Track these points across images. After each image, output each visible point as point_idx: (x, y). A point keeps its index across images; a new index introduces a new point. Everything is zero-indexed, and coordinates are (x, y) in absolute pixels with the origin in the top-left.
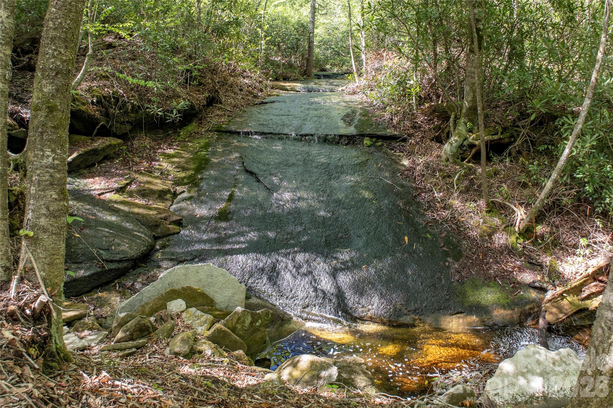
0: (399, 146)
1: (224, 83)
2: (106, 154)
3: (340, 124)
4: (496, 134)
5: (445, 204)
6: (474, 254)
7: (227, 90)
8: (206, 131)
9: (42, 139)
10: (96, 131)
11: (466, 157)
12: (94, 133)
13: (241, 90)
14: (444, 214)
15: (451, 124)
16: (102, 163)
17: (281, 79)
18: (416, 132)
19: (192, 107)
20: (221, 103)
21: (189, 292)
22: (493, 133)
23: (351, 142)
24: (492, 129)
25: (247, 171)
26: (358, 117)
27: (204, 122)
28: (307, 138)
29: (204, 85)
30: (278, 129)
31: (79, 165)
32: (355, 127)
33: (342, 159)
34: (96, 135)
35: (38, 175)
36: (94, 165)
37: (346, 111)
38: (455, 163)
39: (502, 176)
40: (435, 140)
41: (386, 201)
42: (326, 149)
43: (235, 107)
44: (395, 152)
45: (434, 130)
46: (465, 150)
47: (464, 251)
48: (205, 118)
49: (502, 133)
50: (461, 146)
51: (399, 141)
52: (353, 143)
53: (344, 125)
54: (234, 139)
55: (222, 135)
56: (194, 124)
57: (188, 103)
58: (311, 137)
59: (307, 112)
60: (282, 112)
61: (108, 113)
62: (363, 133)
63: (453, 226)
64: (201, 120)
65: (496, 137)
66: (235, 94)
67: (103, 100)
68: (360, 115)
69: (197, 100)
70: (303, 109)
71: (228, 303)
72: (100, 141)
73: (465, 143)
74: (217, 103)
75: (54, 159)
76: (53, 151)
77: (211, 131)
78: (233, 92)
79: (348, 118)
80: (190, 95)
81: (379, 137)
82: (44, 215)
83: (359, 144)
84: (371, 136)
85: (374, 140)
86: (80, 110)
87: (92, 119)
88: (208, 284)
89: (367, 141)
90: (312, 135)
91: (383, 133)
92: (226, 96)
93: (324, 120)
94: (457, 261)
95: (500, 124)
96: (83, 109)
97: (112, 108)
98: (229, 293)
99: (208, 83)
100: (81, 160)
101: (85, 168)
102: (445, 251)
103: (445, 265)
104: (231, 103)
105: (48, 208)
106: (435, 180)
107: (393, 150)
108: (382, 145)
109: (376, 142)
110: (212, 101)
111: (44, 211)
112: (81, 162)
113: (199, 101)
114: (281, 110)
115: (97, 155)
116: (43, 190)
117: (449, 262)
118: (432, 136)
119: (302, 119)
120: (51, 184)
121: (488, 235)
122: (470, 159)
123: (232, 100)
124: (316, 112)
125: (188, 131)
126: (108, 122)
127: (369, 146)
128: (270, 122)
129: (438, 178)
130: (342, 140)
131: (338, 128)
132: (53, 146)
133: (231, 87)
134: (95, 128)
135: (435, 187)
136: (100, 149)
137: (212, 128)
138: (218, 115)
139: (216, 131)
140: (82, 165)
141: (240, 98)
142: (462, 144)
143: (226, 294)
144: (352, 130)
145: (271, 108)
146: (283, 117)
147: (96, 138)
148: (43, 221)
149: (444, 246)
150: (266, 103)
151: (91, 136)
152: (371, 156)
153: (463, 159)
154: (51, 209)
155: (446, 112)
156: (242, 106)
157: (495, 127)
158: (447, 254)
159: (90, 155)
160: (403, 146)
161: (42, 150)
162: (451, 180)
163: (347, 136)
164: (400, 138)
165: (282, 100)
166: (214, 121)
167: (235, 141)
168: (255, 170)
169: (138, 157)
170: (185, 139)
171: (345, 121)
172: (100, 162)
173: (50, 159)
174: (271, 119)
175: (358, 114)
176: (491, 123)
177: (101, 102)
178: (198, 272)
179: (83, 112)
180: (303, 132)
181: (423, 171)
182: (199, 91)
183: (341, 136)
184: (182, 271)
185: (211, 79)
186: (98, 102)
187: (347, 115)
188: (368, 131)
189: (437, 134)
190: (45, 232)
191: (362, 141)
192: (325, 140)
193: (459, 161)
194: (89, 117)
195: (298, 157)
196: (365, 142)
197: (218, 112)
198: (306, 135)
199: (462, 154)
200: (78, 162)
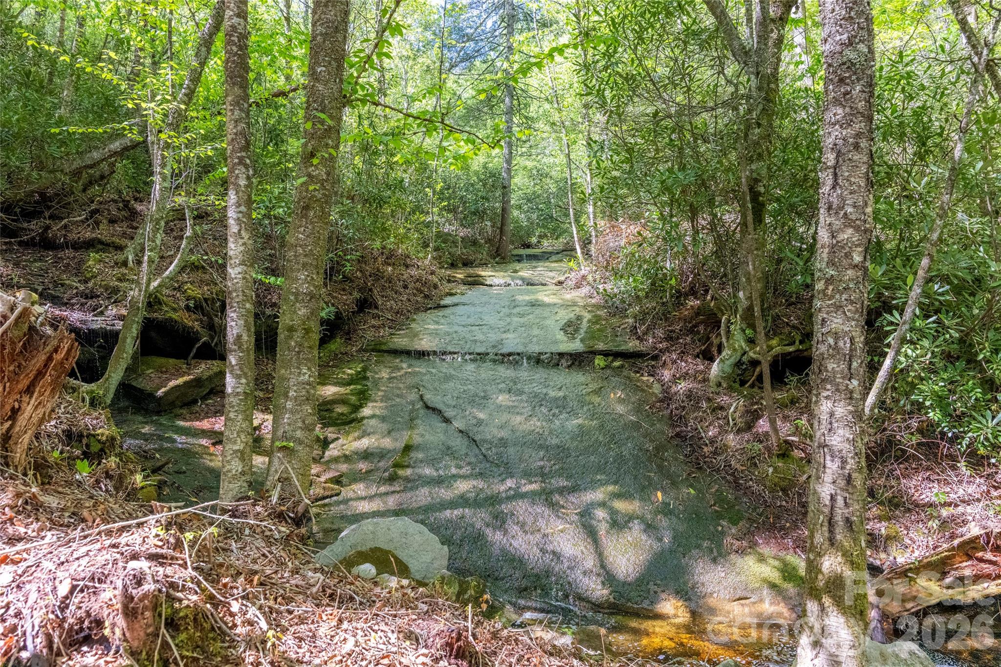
0: (647, 366)
1: (378, 276)
2: (213, 386)
3: (559, 337)
4: (792, 343)
5: (717, 448)
6: (761, 515)
7: (383, 288)
8: (359, 351)
9: (299, 358)
10: (195, 350)
11: (747, 379)
12: (192, 355)
13: (406, 287)
14: (714, 461)
15: (722, 333)
16: (206, 400)
17: (460, 265)
18: (673, 346)
19: (338, 315)
20: (376, 308)
21: (378, 554)
22: (787, 342)
23: (577, 363)
24: (784, 337)
25: (427, 407)
26: (585, 325)
27: (354, 337)
28: (511, 358)
29: (352, 281)
30: (468, 346)
31: (173, 402)
32: (582, 340)
33: (564, 387)
34: (194, 358)
35: (295, 391)
36: (195, 402)
37: (567, 317)
38: (730, 388)
39: (803, 405)
40: (701, 356)
41: (629, 445)
42: (540, 374)
43: (398, 313)
44: (642, 375)
45: (699, 341)
46: (745, 370)
47: (746, 512)
48: (355, 331)
49: (801, 342)
50: (739, 364)
51: (647, 360)
52: (580, 365)
53: (566, 339)
54: (401, 361)
55: (383, 356)
56: (338, 340)
57: (332, 309)
58: (517, 357)
59: (508, 320)
60: (471, 321)
61: (213, 325)
62: (593, 349)
63: (728, 477)
64: (348, 333)
65: (791, 349)
66: (396, 293)
67: (204, 304)
68: (589, 321)
69: (345, 304)
70: (502, 314)
71: (424, 573)
72: (203, 366)
73: (745, 359)
74: (370, 308)
75: (310, 376)
76: (309, 369)
77: (366, 351)
78: (392, 290)
79: (571, 328)
80: (333, 297)
81: (617, 355)
82: (301, 428)
83: (589, 365)
84: (605, 354)
85: (610, 358)
86: (171, 319)
87: (189, 333)
88: (401, 545)
89: (599, 361)
90: (518, 354)
91: (623, 348)
92: (383, 296)
93: (536, 332)
94: (736, 525)
95: (799, 329)
96: (176, 318)
97: (217, 316)
98: (427, 558)
99: (357, 278)
100: (178, 394)
101: (181, 407)
102: (716, 511)
103: (717, 531)
104: (391, 308)
105: (304, 422)
106: (701, 414)
107: (638, 372)
108: (622, 366)
109: (612, 362)
110: (365, 305)
111: (300, 424)
112: (177, 398)
113: (348, 305)
114: (469, 317)
115: (201, 387)
116: (300, 405)
117: (723, 527)
118: (698, 350)
119: (503, 329)
120: (307, 399)
121: (782, 490)
122: (753, 382)
123: (392, 302)
124: (522, 320)
125: (330, 351)
126: (212, 338)
127: (603, 369)
128: (454, 335)
129: (705, 412)
130: (563, 361)
131: (556, 342)
132: (309, 365)
133: (390, 282)
134: (193, 347)
135: (702, 423)
136: (205, 377)
137: (368, 345)
138: (373, 326)
139: (373, 350)
140: (178, 403)
141: (404, 299)
142: (740, 360)
143: (424, 560)
144: (576, 346)
145: (453, 314)
146: (473, 328)
147: (193, 362)
148: (299, 434)
149: (714, 505)
150: (445, 306)
151: (186, 358)
152: (605, 383)
153: (743, 383)
154: (307, 422)
155: (715, 314)
156: (409, 311)
157: (790, 333)
158: (719, 516)
159: (190, 387)
160: (653, 366)
161: (298, 368)
162: (724, 414)
163: (571, 355)
164: (649, 354)
165: (468, 302)
166: (370, 335)
167: (404, 365)
168: (440, 406)
169: (261, 390)
170: (328, 363)
171: (566, 332)
172: (204, 398)
173: (307, 376)
174: (456, 332)
175: (585, 320)
176: (783, 327)
177: (202, 307)
178: (389, 529)
179: (176, 321)
180: (505, 350)
181: (683, 402)
182: (344, 290)
183: (561, 355)
184: (370, 528)
185: (361, 271)
186: (196, 307)
187: (569, 324)
188: (601, 346)
189: (703, 348)
190: (300, 444)
191: (592, 361)
192: (537, 360)
193: (737, 385)
194: (184, 330)
195: (500, 386)
196: (597, 362)
197: (373, 322)
198: (510, 354)
199: (741, 375)
200: (171, 398)
